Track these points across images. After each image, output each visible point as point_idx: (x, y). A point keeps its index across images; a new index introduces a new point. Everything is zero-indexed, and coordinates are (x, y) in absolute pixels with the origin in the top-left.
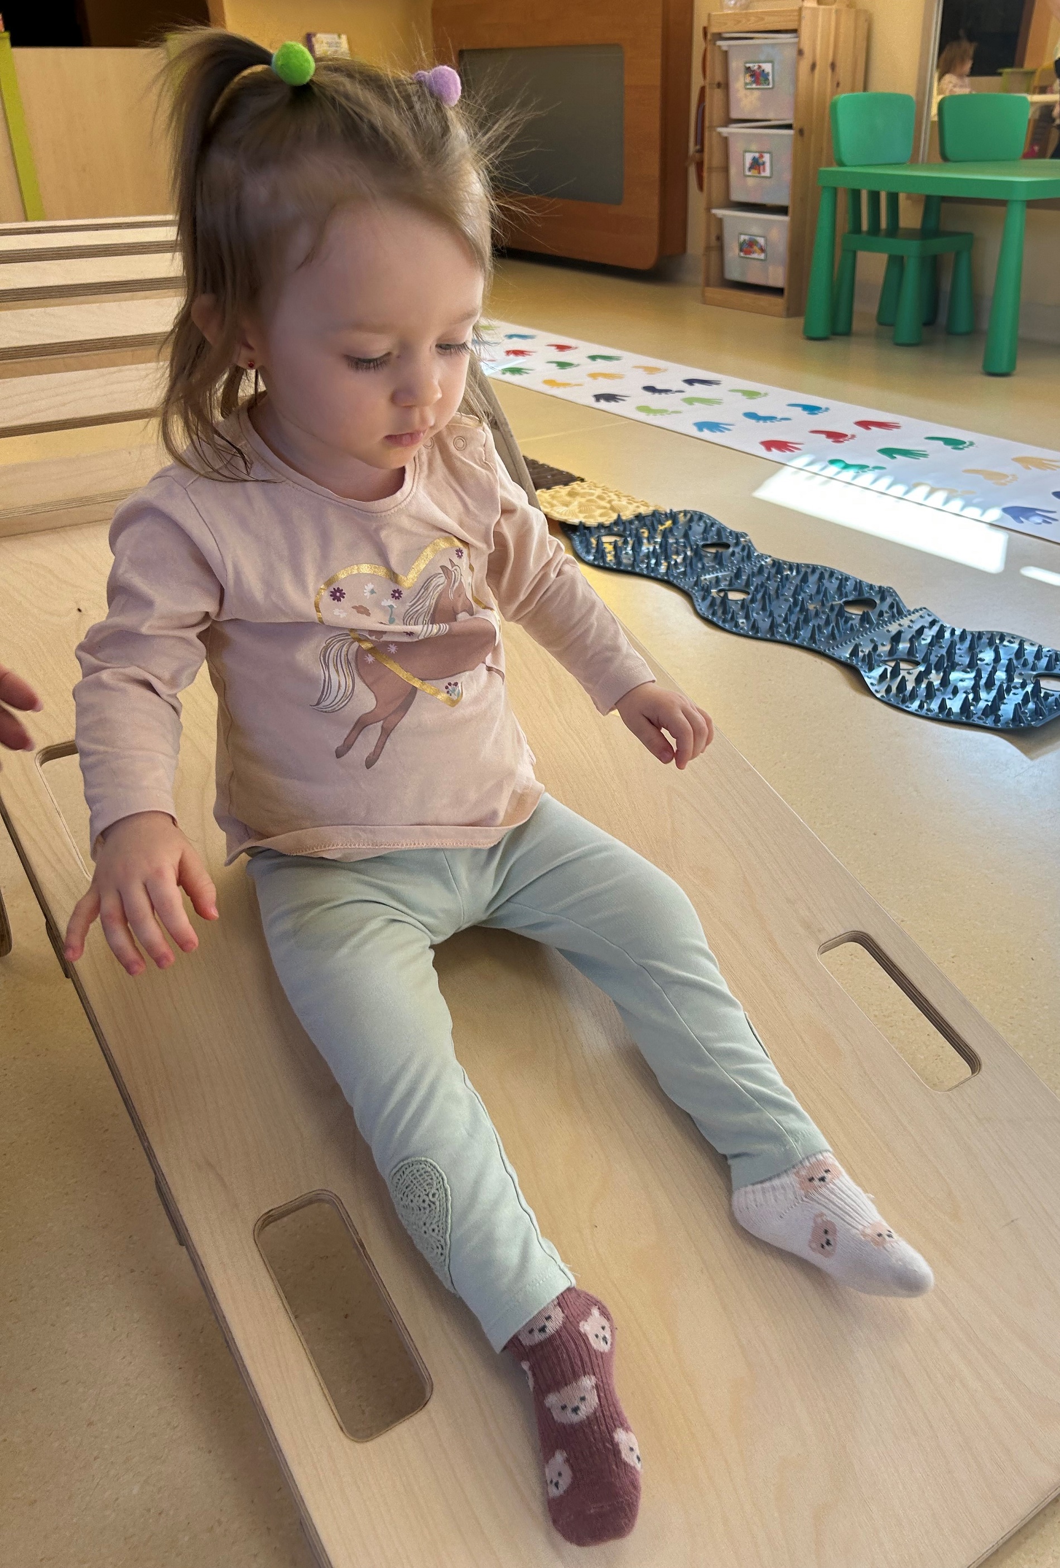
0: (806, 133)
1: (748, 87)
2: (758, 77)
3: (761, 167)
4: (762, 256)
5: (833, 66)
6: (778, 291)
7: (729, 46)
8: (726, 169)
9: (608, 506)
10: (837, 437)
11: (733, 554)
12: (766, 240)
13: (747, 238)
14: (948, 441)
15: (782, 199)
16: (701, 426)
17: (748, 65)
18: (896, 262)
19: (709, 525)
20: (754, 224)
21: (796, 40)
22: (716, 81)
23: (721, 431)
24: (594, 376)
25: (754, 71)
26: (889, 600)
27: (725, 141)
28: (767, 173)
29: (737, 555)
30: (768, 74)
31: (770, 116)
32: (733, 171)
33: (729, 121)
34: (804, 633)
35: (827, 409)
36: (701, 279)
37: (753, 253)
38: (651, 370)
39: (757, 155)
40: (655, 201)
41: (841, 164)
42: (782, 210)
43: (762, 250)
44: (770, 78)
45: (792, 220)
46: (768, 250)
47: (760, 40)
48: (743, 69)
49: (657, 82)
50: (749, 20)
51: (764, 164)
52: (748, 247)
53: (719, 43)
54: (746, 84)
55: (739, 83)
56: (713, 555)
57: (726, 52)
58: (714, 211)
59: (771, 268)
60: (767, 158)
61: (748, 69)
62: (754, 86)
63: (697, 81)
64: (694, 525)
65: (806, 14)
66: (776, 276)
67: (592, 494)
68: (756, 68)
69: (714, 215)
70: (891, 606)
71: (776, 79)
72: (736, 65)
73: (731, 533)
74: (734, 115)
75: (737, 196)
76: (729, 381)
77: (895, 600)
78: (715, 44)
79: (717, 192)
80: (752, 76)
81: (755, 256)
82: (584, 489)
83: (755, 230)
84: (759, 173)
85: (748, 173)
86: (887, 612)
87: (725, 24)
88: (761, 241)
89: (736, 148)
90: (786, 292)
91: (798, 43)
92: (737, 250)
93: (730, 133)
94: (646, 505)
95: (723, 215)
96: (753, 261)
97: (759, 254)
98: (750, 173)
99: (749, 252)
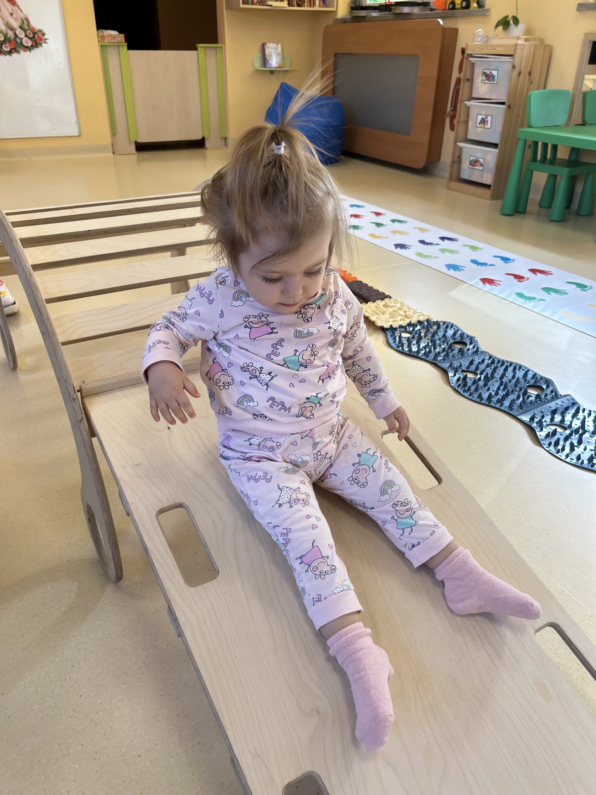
0: (512, 107)
1: (483, 82)
2: (489, 77)
3: (486, 123)
4: (481, 168)
5: (530, 73)
6: (488, 186)
7: (476, 61)
8: (467, 122)
9: (404, 314)
10: (519, 278)
11: (468, 350)
12: (484, 161)
13: (474, 158)
14: (579, 285)
15: (495, 139)
16: (449, 267)
17: (484, 71)
18: (553, 178)
19: (456, 330)
20: (478, 152)
21: (512, 60)
22: (467, 78)
23: (460, 271)
24: (394, 232)
25: (487, 74)
26: (551, 388)
27: (468, 108)
28: (489, 126)
29: (470, 350)
30: (495, 76)
31: (494, 97)
32: (471, 124)
33: (471, 98)
34: (507, 403)
35: (514, 260)
36: (447, 175)
37: (477, 166)
38: (422, 230)
39: (484, 117)
40: (427, 134)
41: (530, 127)
42: (495, 146)
43: (481, 165)
44: (496, 78)
45: (499, 151)
46: (485, 166)
47: (492, 59)
48: (482, 73)
49: (435, 75)
50: (488, 49)
51: (487, 121)
52: (474, 163)
53: (470, 59)
54: (483, 80)
55: (479, 79)
56: (458, 349)
57: (474, 64)
58: (458, 144)
59: (485, 174)
60: (489, 118)
61: (485, 73)
62: (487, 82)
63: (455, 74)
64: (448, 330)
65: (519, 47)
66: (488, 179)
67: (395, 307)
68: (489, 72)
69: (458, 145)
70: (552, 392)
71: (499, 78)
72: (478, 71)
73: (468, 336)
74: (474, 95)
75: (471, 136)
76: (463, 239)
77: (554, 388)
78: (468, 59)
79: (461, 135)
80: (486, 76)
81: (477, 168)
82: (391, 303)
83: (479, 155)
84: (485, 126)
85: (478, 125)
86: (549, 394)
87: (475, 50)
88: (482, 160)
89: (473, 113)
90: (492, 187)
91: (513, 62)
92: (468, 164)
93: (471, 105)
94: (423, 315)
95: (463, 146)
96: (476, 170)
97: (480, 167)
98: (479, 126)
99: (475, 166)
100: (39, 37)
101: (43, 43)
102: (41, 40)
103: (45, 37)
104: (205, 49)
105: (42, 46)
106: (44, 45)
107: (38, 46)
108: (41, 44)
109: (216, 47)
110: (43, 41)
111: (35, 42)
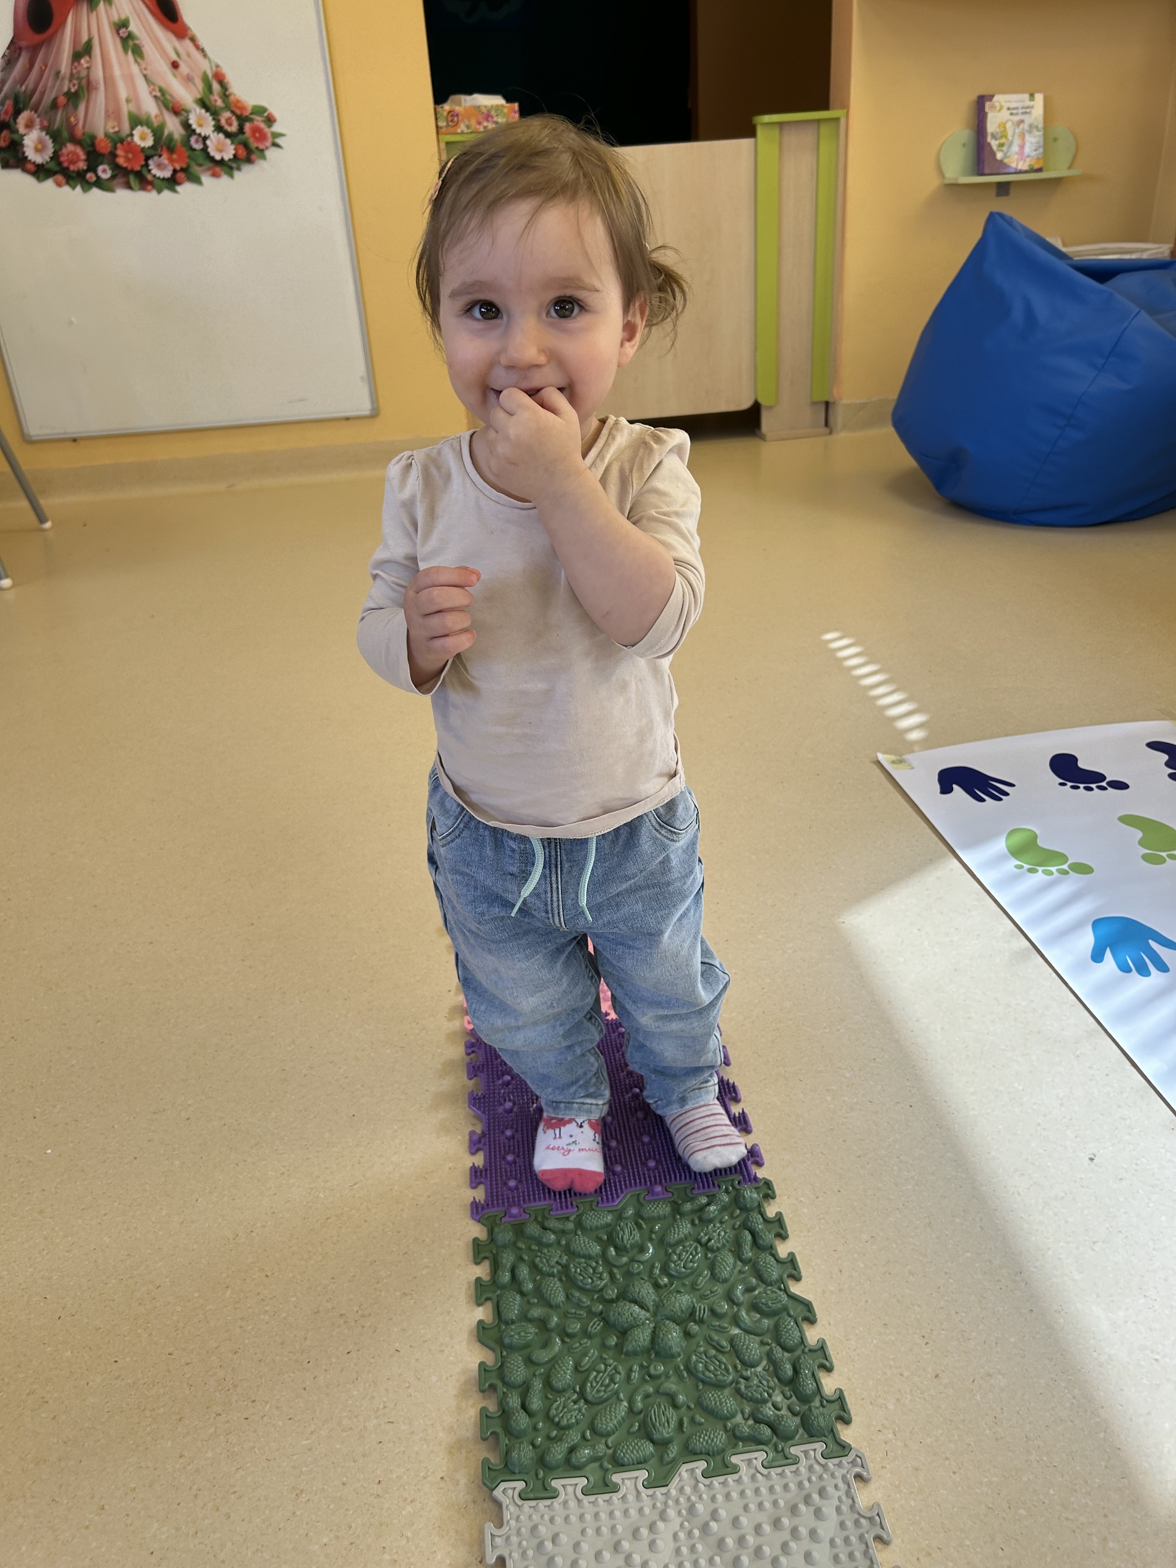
100: (256, 130)
101: (267, 148)
102: (262, 137)
103: (276, 128)
104: (781, 130)
105: (264, 158)
106: (271, 153)
107: (253, 157)
108: (262, 151)
109: (818, 121)
110: (268, 144)
111: (246, 145)
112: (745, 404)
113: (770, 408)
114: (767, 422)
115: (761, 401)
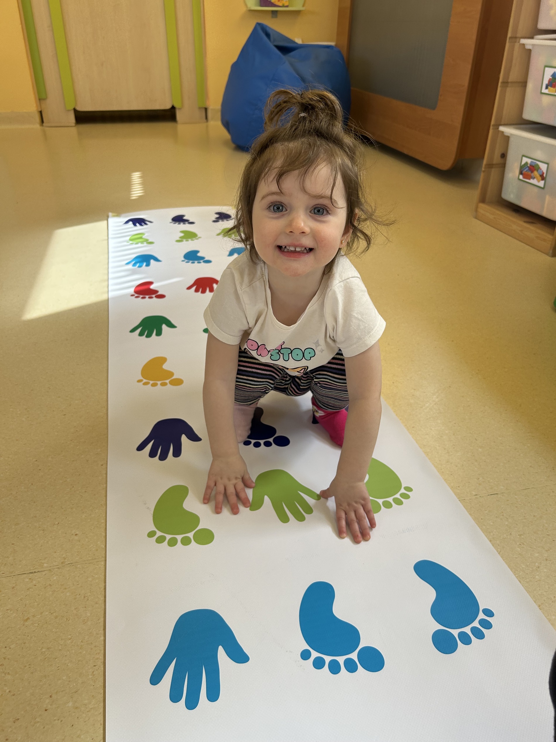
4: (541, 184)
8: (524, 84)
12: (548, 168)
13: (529, 161)
20: (537, 148)
27: (528, 53)
32: (530, 86)
33: (536, 32)
37: (534, 178)
43: (543, 178)
46: (548, 179)
52: (529, 171)
58: (502, 128)
59: (548, 198)
66: (552, 208)
69: (503, 132)
74: (542, 25)
75: (529, 115)
79: (510, 111)
81: (534, 181)
83: (539, 155)
85: (544, 90)
88: (543, 167)
89: (536, 63)
92: (517, 172)
93: (533, 45)
95: (511, 134)
96: (531, 187)
97: (539, 181)
98: (546, 91)
99: (530, 177)
112: (168, 106)
113: (180, 109)
114: (179, 115)
115: (176, 105)
